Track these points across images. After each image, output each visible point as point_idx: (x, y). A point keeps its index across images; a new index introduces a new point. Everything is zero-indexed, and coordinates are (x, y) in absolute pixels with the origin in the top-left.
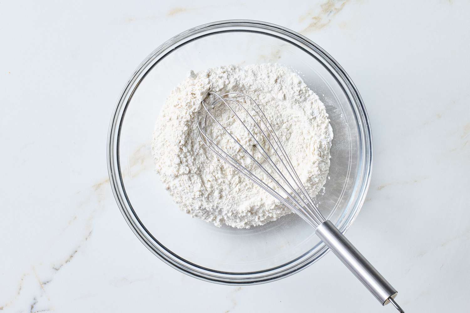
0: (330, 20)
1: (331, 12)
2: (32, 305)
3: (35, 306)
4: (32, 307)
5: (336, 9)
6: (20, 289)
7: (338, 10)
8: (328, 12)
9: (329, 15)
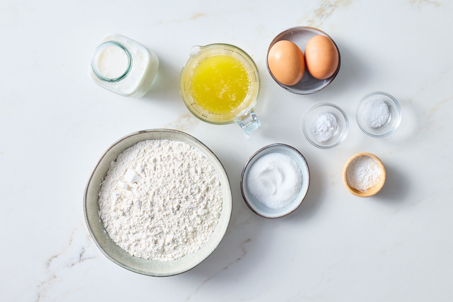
0: (322, 23)
1: (322, 16)
2: (81, 254)
3: (83, 255)
4: (81, 255)
5: (326, 14)
6: (71, 241)
7: (328, 15)
8: (320, 16)
9: (321, 19)
